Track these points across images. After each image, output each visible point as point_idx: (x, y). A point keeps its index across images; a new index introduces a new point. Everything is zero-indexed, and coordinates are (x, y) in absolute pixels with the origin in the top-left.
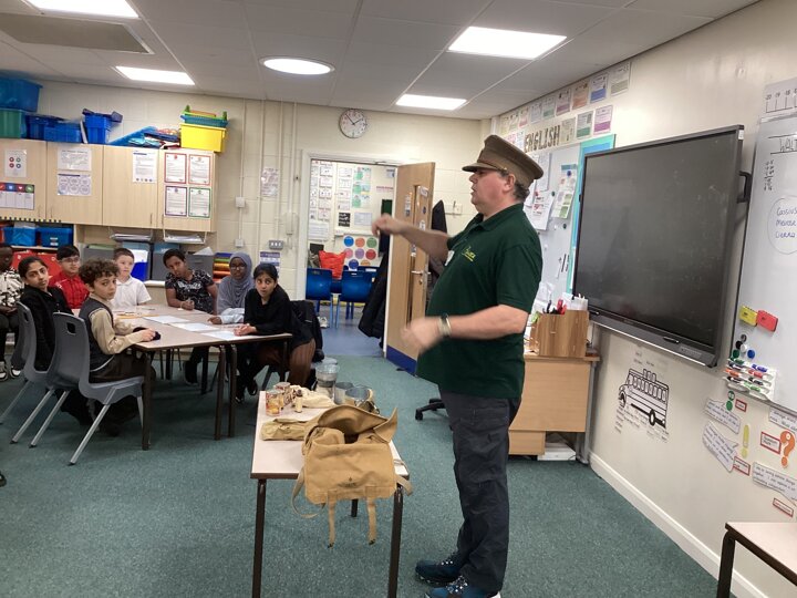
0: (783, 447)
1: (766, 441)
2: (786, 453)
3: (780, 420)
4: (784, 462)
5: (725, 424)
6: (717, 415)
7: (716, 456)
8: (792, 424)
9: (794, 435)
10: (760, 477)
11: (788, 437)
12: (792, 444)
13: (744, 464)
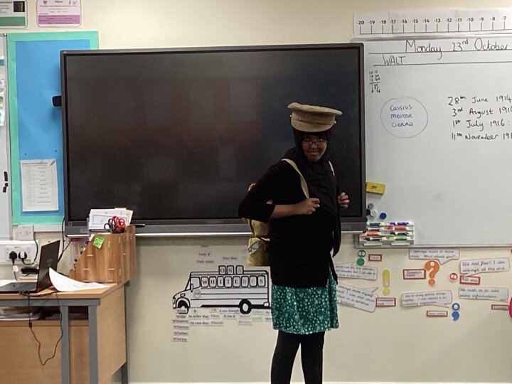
0: (428, 273)
1: (409, 275)
2: (432, 275)
3: (421, 255)
4: (432, 283)
5: (358, 278)
6: (346, 274)
7: (352, 306)
8: (435, 254)
9: (437, 261)
10: (409, 302)
11: (432, 264)
12: (436, 268)
13: (390, 300)
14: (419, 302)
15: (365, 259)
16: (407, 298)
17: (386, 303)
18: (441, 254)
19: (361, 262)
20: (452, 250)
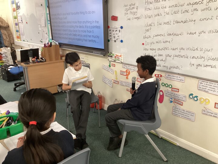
1: (122, 73)
2: (128, 75)
3: (126, 67)
4: (127, 78)
5: (109, 72)
7: (107, 84)
8: (129, 68)
9: (130, 70)
10: (122, 84)
11: (128, 71)
12: (129, 73)
13: (117, 81)
14: (125, 85)
15: (111, 65)
16: (121, 82)
17: (116, 82)
18: (131, 68)
19: (110, 66)
20: (135, 67)
